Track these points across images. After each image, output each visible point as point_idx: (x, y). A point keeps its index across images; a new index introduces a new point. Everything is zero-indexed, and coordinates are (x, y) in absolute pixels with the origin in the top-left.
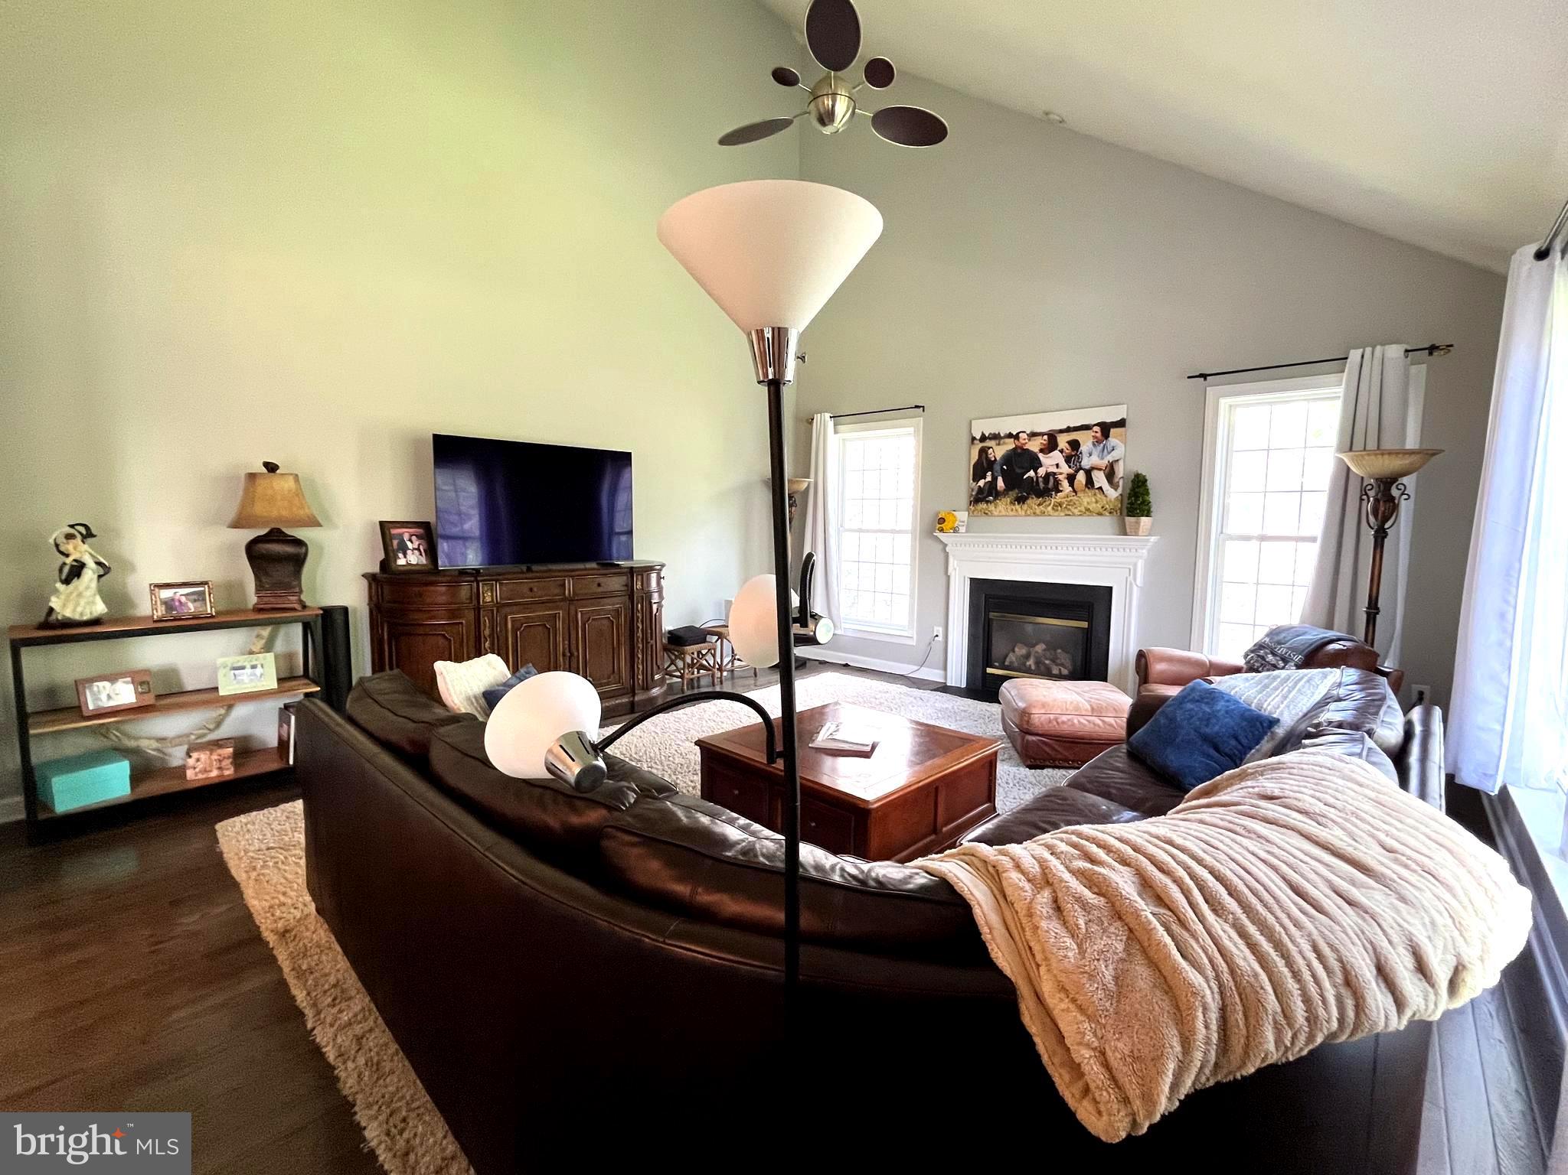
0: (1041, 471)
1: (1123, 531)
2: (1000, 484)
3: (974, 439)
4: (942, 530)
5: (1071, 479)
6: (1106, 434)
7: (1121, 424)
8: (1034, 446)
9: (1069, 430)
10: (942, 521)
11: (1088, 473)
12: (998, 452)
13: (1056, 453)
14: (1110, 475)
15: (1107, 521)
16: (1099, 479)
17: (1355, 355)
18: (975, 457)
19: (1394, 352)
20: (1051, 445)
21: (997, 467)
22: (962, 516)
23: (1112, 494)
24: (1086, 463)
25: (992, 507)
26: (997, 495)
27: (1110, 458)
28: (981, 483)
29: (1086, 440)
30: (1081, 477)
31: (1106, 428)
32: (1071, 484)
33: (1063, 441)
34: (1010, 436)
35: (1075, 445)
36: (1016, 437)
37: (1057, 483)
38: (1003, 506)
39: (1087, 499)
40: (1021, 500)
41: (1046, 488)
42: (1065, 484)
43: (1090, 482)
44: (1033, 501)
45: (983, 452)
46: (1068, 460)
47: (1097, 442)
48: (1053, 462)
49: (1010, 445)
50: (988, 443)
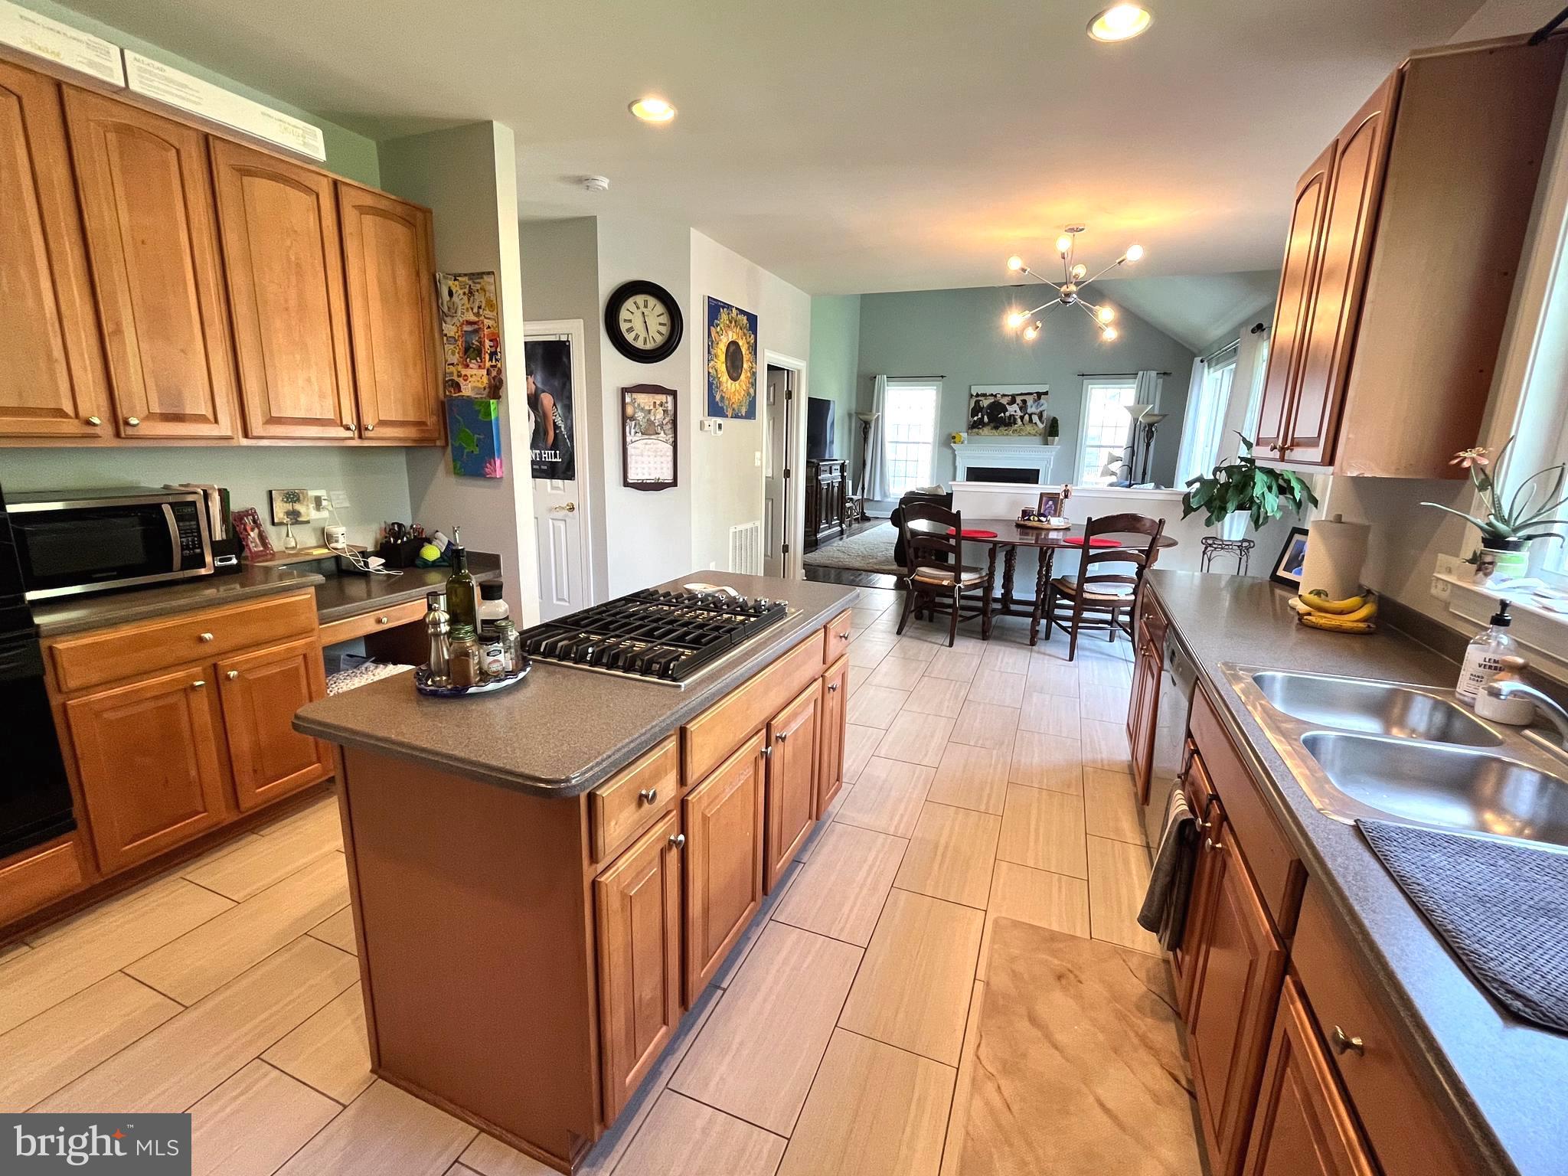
0: (1007, 414)
1: (1046, 443)
2: (986, 419)
3: (972, 395)
4: (955, 443)
5: (1022, 418)
6: (1039, 398)
7: (1046, 393)
8: (1004, 401)
9: (1021, 394)
10: (954, 438)
11: (1030, 415)
12: (985, 403)
13: (1015, 405)
14: (1040, 416)
15: (1038, 439)
16: (1035, 418)
17: (1141, 373)
18: (972, 405)
19: (1153, 374)
20: (1013, 401)
21: (984, 410)
22: (964, 435)
23: (1041, 426)
24: (1029, 411)
25: (981, 431)
26: (984, 425)
27: (1041, 409)
28: (975, 418)
29: (1030, 400)
30: (1027, 417)
31: (1039, 395)
32: (1022, 421)
33: (1019, 400)
34: (992, 395)
35: (1024, 402)
36: (995, 396)
37: (1015, 419)
38: (986, 430)
39: (1029, 428)
40: (996, 428)
41: (1010, 422)
42: (1019, 420)
43: (1031, 420)
44: (1002, 429)
45: (977, 402)
46: (1021, 409)
47: (1035, 401)
48: (1013, 409)
49: (992, 400)
50: (980, 398)
